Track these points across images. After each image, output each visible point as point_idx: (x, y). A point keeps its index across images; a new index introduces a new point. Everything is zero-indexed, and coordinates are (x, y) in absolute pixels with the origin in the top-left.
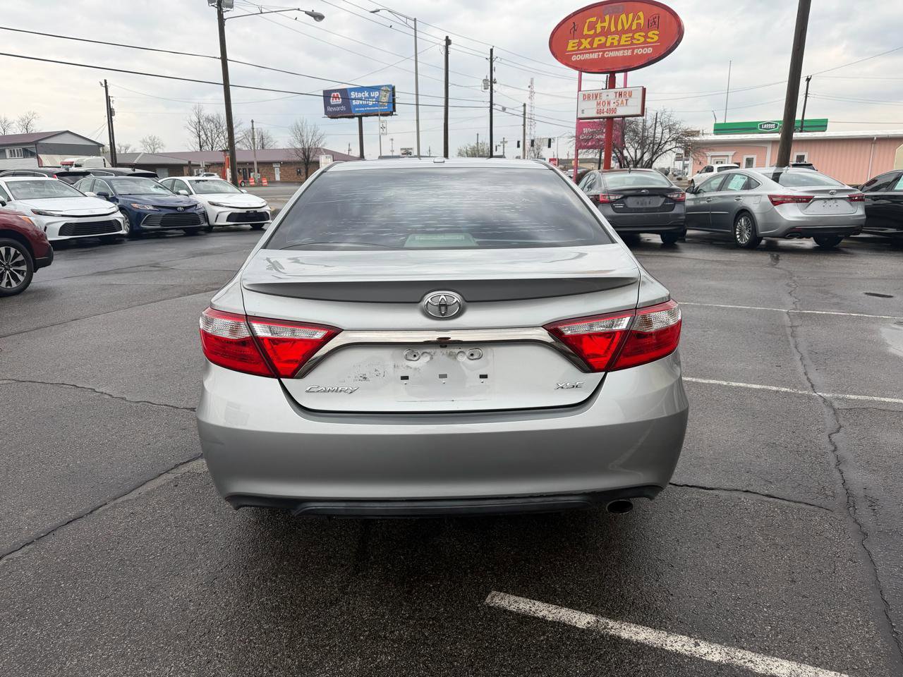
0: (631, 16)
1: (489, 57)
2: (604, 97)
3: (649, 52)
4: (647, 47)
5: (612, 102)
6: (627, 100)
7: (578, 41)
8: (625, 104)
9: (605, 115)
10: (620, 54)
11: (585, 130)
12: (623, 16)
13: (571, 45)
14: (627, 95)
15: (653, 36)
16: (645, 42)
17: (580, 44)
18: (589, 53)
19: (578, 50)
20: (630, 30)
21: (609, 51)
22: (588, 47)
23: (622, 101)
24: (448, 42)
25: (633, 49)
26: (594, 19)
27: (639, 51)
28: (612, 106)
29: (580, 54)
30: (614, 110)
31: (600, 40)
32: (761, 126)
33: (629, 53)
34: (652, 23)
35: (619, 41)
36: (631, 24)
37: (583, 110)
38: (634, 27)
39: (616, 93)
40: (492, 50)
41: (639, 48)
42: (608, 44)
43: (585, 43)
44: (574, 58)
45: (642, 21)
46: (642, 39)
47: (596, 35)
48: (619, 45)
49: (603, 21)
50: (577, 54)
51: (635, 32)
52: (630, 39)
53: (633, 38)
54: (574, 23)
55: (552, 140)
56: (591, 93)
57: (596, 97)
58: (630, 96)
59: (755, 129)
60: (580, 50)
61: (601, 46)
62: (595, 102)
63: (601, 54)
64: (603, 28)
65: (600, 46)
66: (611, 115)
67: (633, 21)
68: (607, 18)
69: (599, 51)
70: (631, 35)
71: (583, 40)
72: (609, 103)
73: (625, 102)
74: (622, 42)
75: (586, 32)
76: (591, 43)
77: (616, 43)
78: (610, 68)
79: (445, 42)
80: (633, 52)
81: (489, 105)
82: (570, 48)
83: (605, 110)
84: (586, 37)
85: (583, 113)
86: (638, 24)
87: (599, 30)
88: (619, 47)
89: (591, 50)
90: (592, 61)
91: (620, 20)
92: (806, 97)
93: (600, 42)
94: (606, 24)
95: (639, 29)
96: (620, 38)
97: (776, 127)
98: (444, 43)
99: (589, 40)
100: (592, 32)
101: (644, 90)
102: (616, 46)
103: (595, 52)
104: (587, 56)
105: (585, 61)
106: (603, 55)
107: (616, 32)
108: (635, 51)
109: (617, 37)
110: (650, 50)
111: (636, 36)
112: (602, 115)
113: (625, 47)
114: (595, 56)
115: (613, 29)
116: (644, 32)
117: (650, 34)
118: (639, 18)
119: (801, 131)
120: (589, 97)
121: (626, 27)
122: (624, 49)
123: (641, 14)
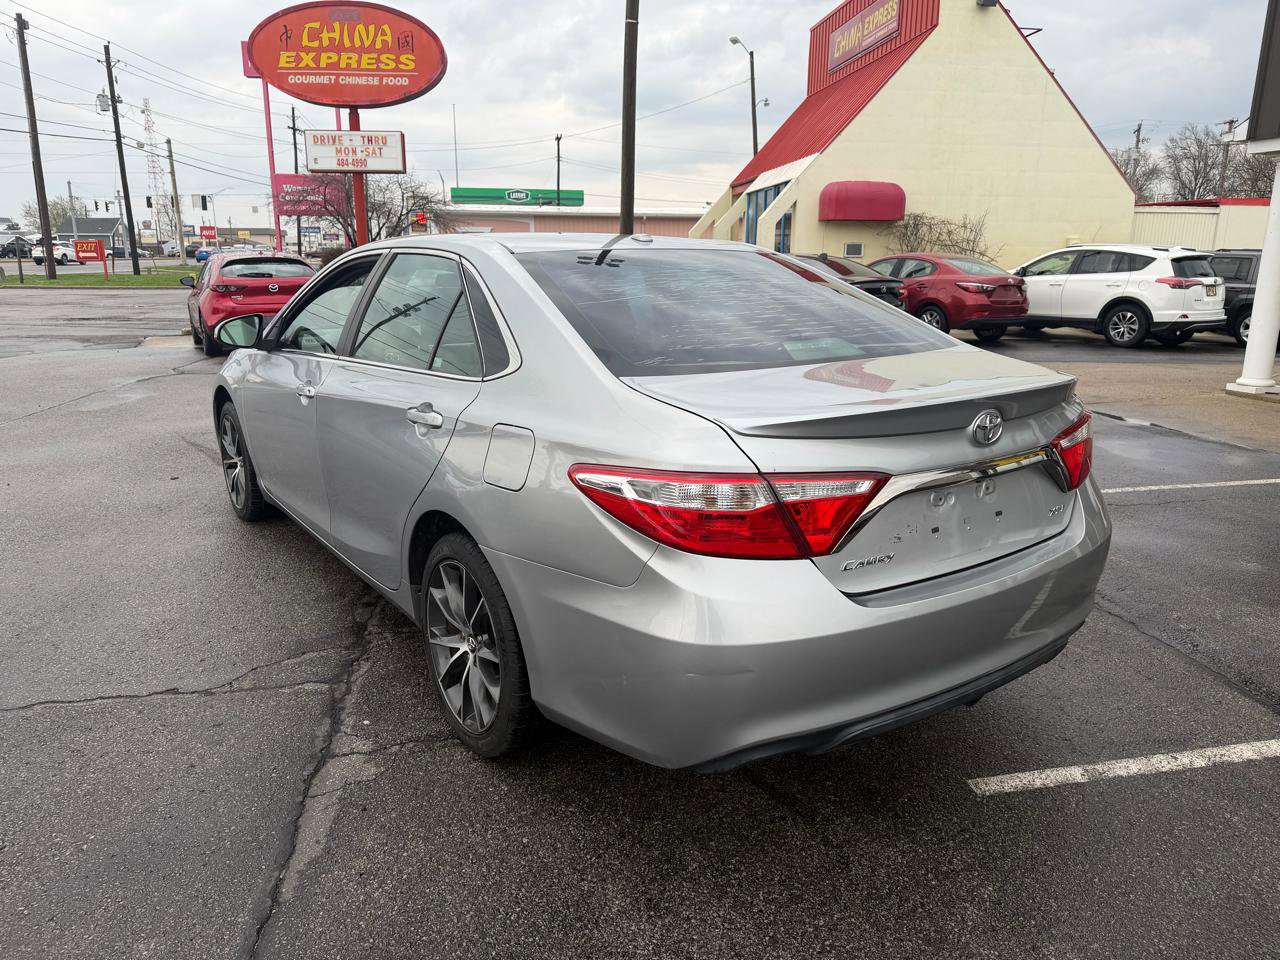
0: (372, 28)
1: (103, 58)
2: (346, 143)
3: (404, 84)
4: (402, 76)
5: (358, 150)
6: (380, 149)
7: (294, 54)
8: (378, 154)
9: (351, 168)
10: (362, 81)
11: (287, 188)
12: (361, 27)
13: (285, 59)
14: (380, 141)
15: (408, 62)
16: (397, 69)
17: (299, 59)
18: (315, 74)
19: (296, 68)
20: (371, 49)
21: (345, 75)
22: (313, 65)
23: (374, 150)
24: (22, 25)
25: (381, 77)
26: (316, 25)
27: (390, 81)
28: (360, 155)
29: (301, 74)
30: (364, 162)
31: (330, 58)
32: (509, 194)
33: (376, 81)
34: (403, 44)
35: (359, 62)
36: (374, 42)
37: (316, 159)
38: (378, 45)
39: (363, 137)
40: (107, 48)
41: (389, 76)
42: (343, 65)
43: (307, 59)
44: (292, 80)
45: (389, 38)
46: (392, 65)
47: (321, 49)
48: (358, 69)
49: (331, 29)
50: (295, 74)
51: (380, 52)
52: (374, 61)
53: (378, 61)
54: (285, 26)
55: (208, 199)
56: (325, 134)
57: (334, 141)
58: (385, 144)
59: (503, 198)
60: (300, 69)
61: (334, 66)
62: (333, 149)
63: (333, 77)
64: (332, 40)
65: (331, 66)
66: (359, 169)
67: (375, 36)
68: (337, 25)
69: (332, 74)
70: (375, 56)
71: (303, 54)
72: (354, 152)
73: (378, 151)
74: (364, 65)
75: (305, 42)
76: (316, 60)
77: (354, 65)
78: (350, 100)
79: (15, 23)
80: (381, 81)
81: (114, 136)
82: (282, 63)
83: (350, 161)
84: (308, 50)
85: (316, 163)
86: (384, 42)
87: (326, 43)
88: (359, 71)
89: (318, 70)
90: (321, 88)
91: (357, 33)
92: (559, 161)
93: (330, 61)
94: (336, 35)
95: (385, 49)
96: (360, 58)
97: (527, 197)
98: (15, 25)
99: (312, 55)
100: (315, 44)
101: (403, 136)
102: (354, 69)
103: (324, 74)
104: (312, 79)
105: (310, 85)
106: (336, 80)
107: (352, 49)
108: (385, 79)
109: (355, 57)
110: (405, 82)
111: (383, 58)
112: (345, 168)
113: (368, 73)
114: (324, 80)
115: (347, 44)
116: (395, 54)
117: (403, 58)
118: (384, 34)
119: (558, 205)
120: (323, 141)
121: (367, 44)
122: (368, 75)
123: (386, 27)
